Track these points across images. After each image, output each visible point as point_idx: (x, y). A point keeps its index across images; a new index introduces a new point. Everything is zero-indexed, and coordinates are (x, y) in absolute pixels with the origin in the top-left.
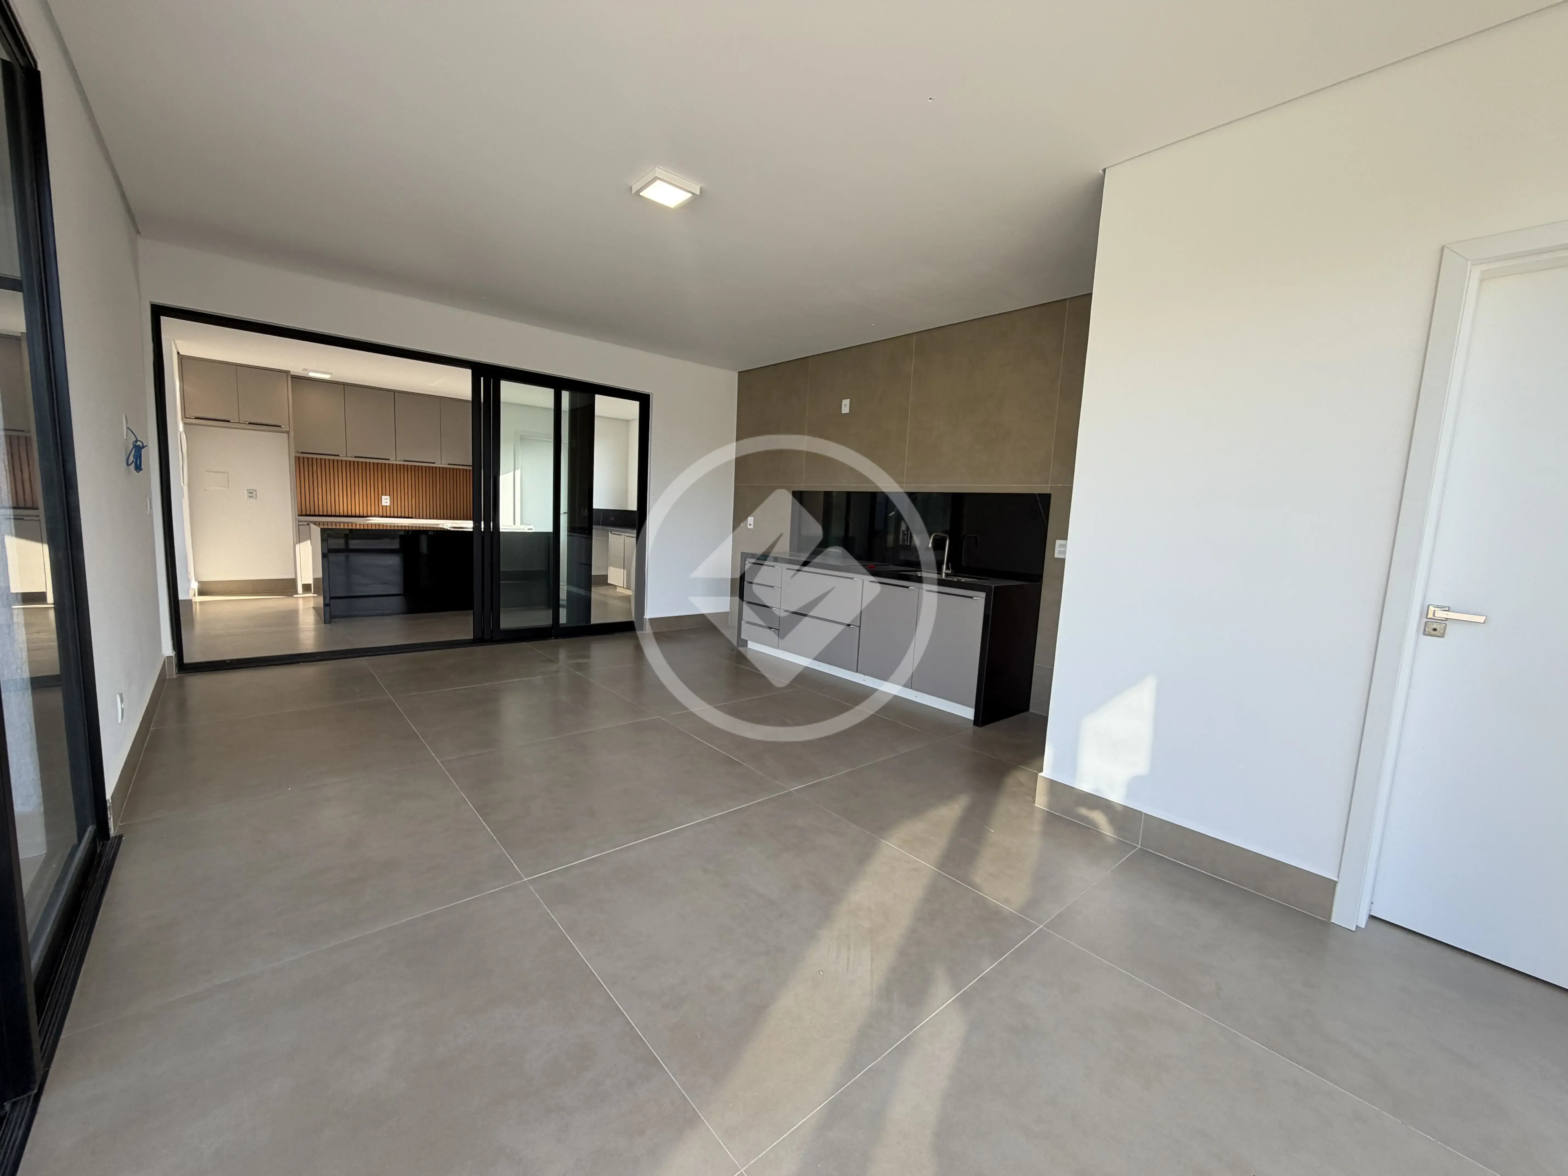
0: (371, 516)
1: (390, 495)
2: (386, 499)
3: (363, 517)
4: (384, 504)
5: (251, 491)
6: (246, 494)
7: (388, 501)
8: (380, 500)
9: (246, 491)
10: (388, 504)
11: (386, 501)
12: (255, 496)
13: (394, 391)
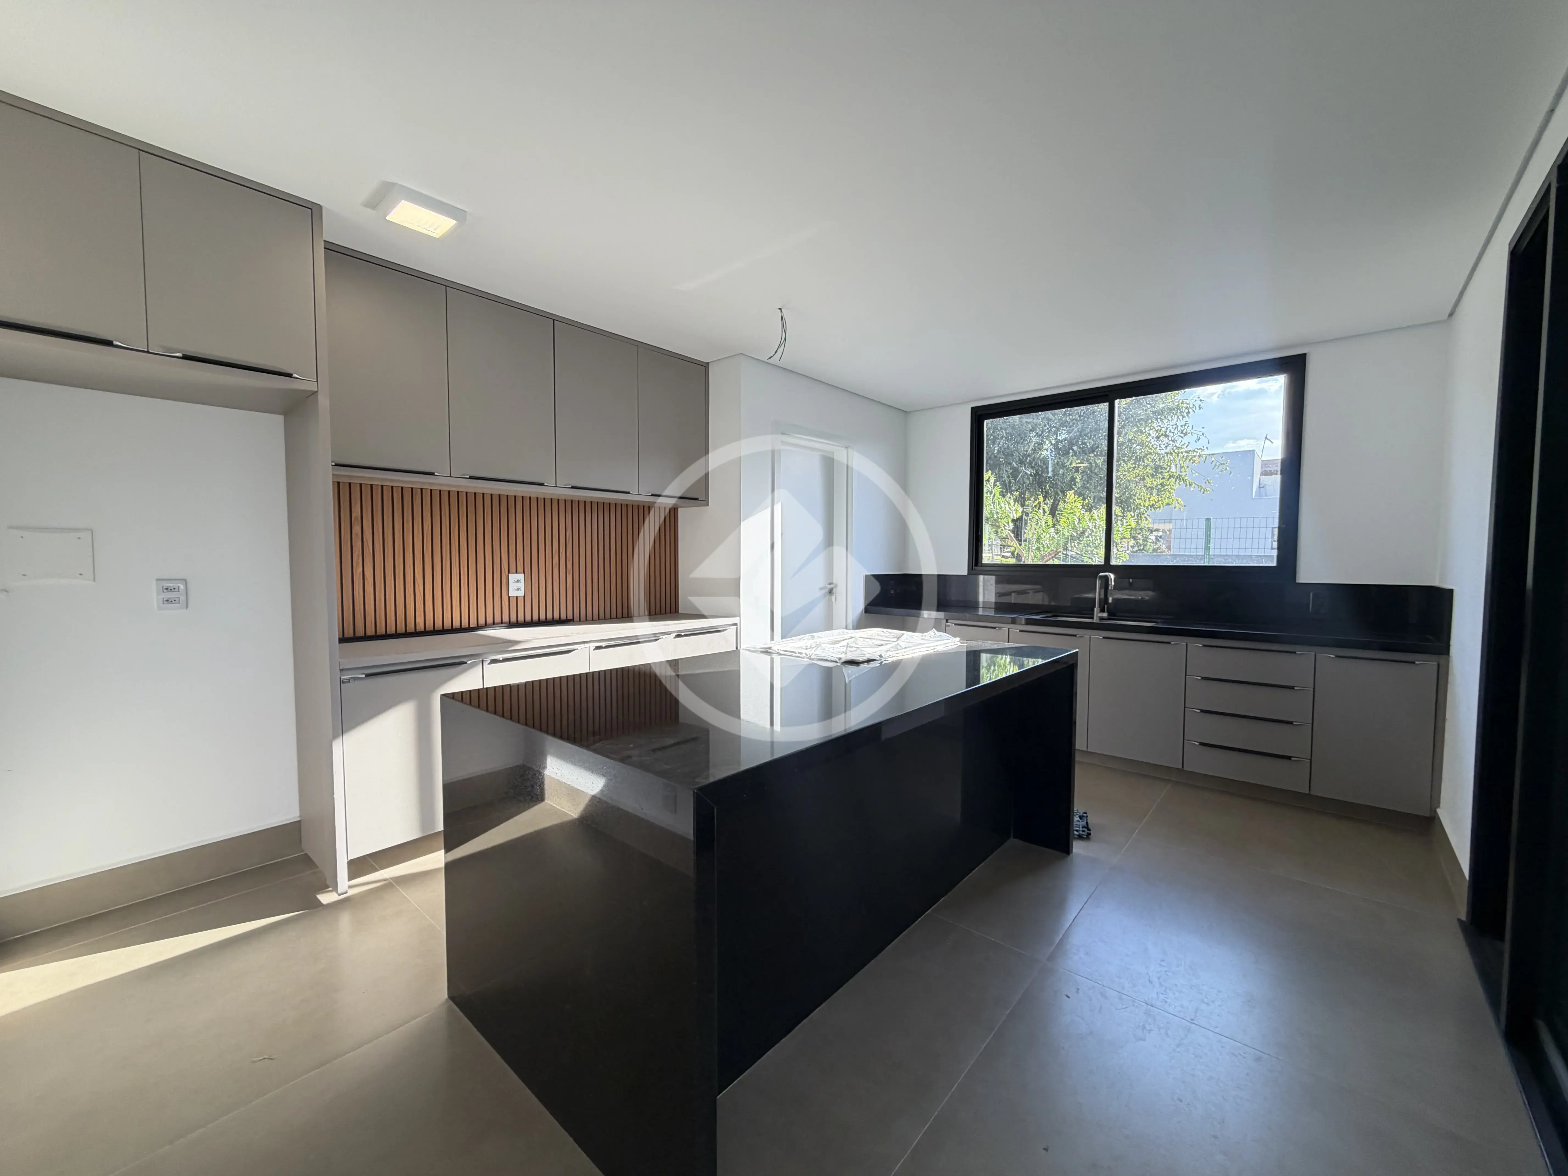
0: (486, 626)
1: (524, 573)
2: (518, 581)
3: (469, 629)
4: (512, 593)
5: (170, 585)
6: (154, 596)
7: (522, 585)
8: (504, 584)
9: (154, 584)
10: (521, 593)
11: (517, 585)
12: (183, 598)
13: (554, 320)
